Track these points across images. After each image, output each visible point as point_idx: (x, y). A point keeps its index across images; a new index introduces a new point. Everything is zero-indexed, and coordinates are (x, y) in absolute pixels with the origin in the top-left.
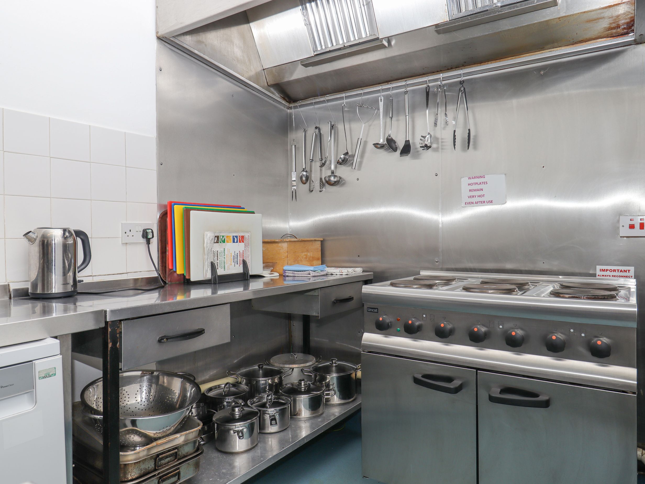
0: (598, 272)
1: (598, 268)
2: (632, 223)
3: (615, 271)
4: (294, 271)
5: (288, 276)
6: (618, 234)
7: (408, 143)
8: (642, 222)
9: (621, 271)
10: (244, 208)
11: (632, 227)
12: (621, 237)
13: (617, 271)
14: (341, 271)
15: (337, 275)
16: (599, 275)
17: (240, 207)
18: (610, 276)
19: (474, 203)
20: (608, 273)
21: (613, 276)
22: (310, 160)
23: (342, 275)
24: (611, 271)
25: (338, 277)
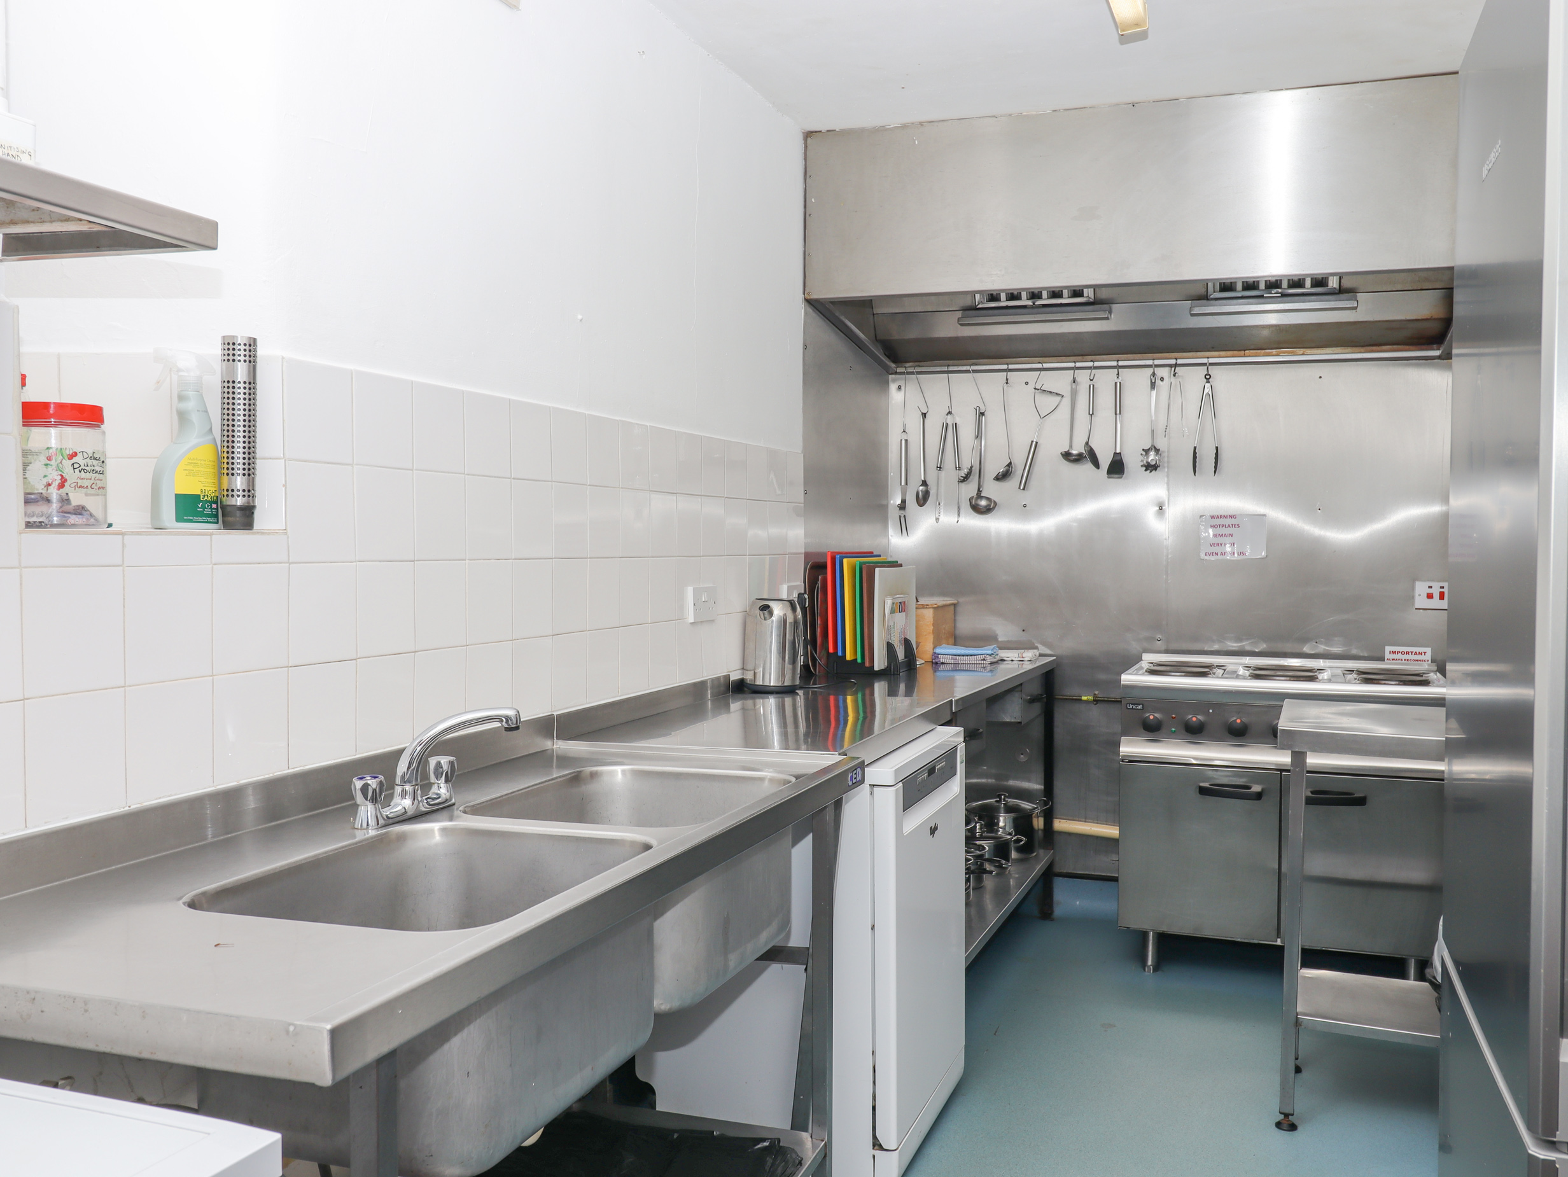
0: (1387, 656)
1: (1388, 649)
2: (1430, 591)
3: (1407, 653)
4: (955, 655)
5: (943, 663)
6: (1413, 604)
7: (1119, 458)
8: (1442, 590)
9: (1416, 653)
10: (880, 556)
11: (1430, 596)
12: (1416, 609)
13: (1410, 653)
14: (1020, 655)
15: (1012, 660)
16: (1388, 659)
17: (872, 553)
18: (1402, 660)
19: (1219, 554)
20: (1399, 656)
21: (1405, 660)
22: (938, 467)
23: (1022, 661)
24: (1403, 653)
25: (1015, 665)
